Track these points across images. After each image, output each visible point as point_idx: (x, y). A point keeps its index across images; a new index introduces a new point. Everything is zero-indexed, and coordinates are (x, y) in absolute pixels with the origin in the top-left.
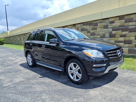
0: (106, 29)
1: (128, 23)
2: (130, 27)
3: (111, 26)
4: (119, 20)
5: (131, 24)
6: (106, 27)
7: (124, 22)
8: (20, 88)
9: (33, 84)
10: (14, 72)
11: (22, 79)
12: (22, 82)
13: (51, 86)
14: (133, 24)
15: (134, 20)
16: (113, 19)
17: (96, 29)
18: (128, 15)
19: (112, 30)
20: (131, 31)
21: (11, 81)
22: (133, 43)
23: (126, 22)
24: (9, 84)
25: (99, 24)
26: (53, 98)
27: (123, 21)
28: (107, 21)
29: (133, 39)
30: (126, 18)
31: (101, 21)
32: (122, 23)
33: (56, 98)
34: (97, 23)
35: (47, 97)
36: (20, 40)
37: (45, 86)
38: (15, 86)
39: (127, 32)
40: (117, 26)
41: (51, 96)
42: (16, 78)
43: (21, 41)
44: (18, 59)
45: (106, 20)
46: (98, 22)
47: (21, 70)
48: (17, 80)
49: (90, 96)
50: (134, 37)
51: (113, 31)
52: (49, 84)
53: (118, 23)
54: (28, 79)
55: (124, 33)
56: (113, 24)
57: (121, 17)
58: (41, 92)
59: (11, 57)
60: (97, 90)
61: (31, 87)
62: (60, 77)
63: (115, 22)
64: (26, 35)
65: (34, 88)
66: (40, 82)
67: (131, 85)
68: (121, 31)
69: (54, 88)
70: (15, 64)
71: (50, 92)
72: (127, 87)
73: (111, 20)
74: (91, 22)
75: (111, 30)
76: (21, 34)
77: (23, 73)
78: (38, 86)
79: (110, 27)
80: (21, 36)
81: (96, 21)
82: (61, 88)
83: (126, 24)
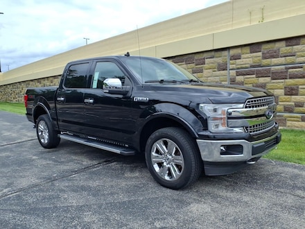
0: (222, 72)
1: (269, 60)
2: (273, 68)
3: (234, 66)
4: (251, 53)
5: (275, 61)
6: (223, 67)
7: (261, 58)
8: (31, 201)
9: (62, 191)
10: (16, 164)
11: (34, 181)
12: (36, 186)
13: (104, 195)
14: (279, 63)
15: (281, 53)
16: (238, 51)
17: (201, 71)
18: (268, 41)
19: (235, 74)
20: (276, 76)
21: (9, 185)
22: (280, 103)
23: (265, 58)
24: (5, 191)
25: (207, 61)
26: (109, 220)
27: (260, 54)
28: (225, 53)
29: (279, 94)
30: (265, 48)
31: (213, 53)
32: (256, 59)
33: (114, 219)
34: (204, 59)
35: (95, 218)
37: (89, 195)
38: (19, 196)
39: (268, 79)
40: (247, 65)
41: (103, 217)
42: (21, 177)
44: (25, 136)
45: (223, 52)
46: (205, 55)
47: (33, 160)
48: (24, 183)
49: (190, 215)
50: (283, 91)
51: (237, 75)
52: (99, 190)
53: (248, 59)
54: (49, 179)
55: (262, 80)
56: (237, 61)
57: (254, 47)
58: (80, 209)
59: (9, 131)
60: (204, 203)
61: (58, 197)
62: (123, 174)
63: (242, 56)
64: (42, 81)
65: (65, 199)
66: (78, 187)
67: (278, 192)
68: (254, 76)
69: (110, 199)
70: (16, 147)
71: (100, 207)
72: (269, 194)
73: (232, 53)
74: (190, 56)
75: (233, 73)
76: (32, 80)
77: (37, 167)
78: (72, 194)
79: (231, 66)
81: (202, 54)
82: (126, 199)
83: (265, 62)
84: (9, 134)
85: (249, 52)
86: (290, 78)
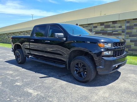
2: (108, 32)
3: (95, 30)
4: (101, 25)
5: (109, 29)
6: (91, 30)
7: (104, 28)
15: (111, 26)
16: (96, 25)
18: (106, 22)
27: (104, 26)
28: (92, 26)
30: (105, 24)
31: (87, 25)
32: (102, 28)
34: (84, 27)
36: (8, 38)
40: (99, 30)
43: (9, 40)
51: (96, 34)
53: (99, 28)
57: (102, 24)
63: (98, 27)
64: (15, 33)
68: (102, 34)
73: (94, 25)
75: (94, 33)
76: (10, 33)
80: (10, 34)
81: (83, 25)
83: (106, 29)
84: (9, 55)
85: (100, 25)
86: (114, 35)
